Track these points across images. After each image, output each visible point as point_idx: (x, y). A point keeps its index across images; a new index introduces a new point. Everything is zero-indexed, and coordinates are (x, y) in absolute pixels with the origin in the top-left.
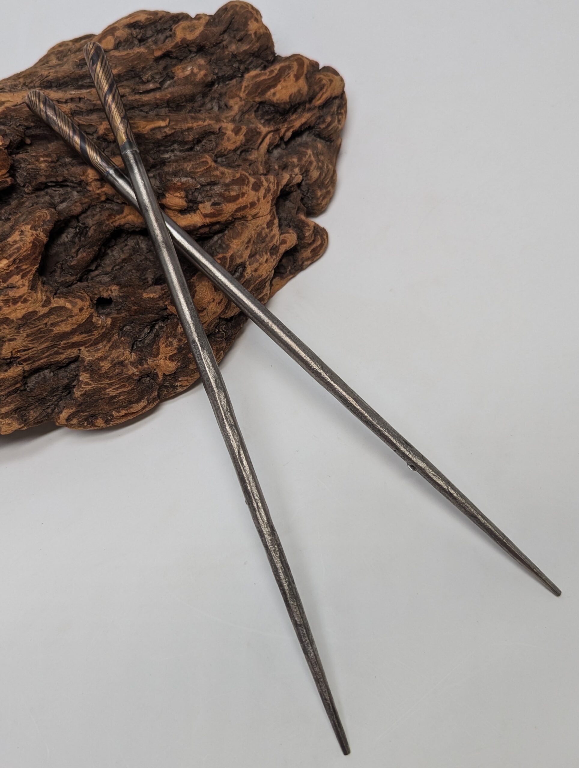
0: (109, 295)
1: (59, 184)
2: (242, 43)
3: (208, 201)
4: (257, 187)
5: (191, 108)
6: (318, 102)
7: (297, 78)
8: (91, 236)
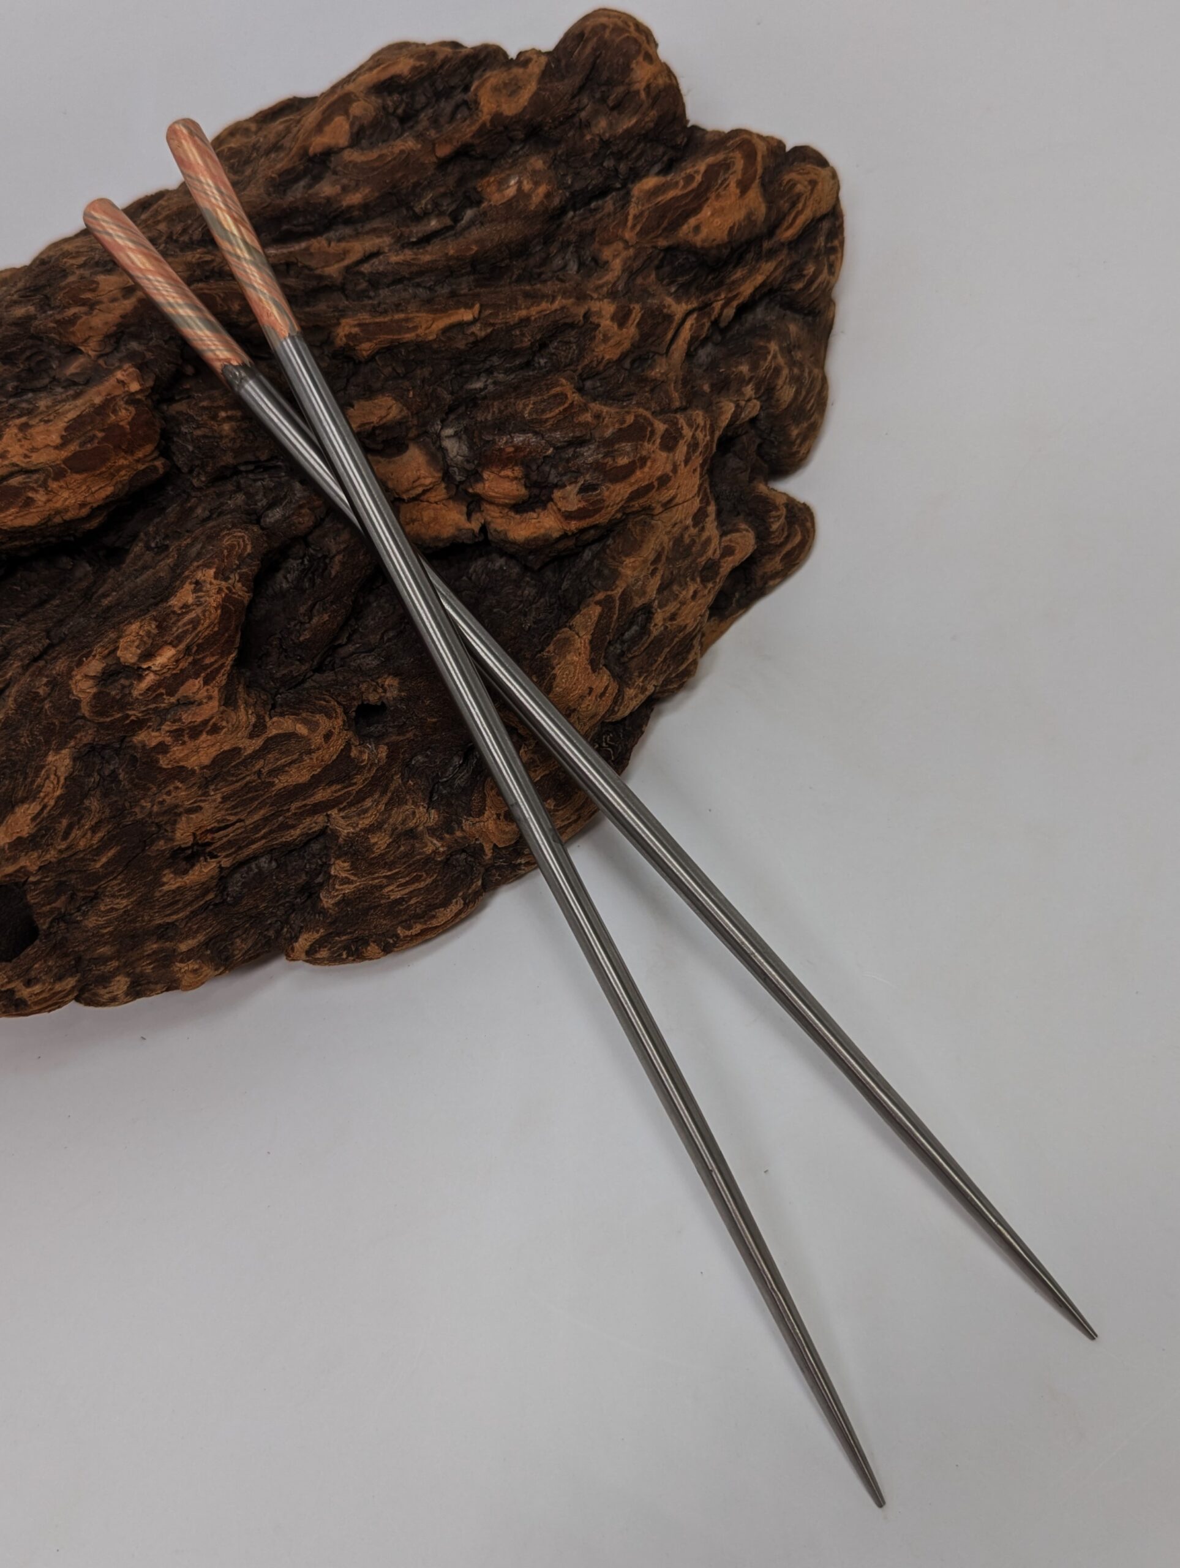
0: (381, 698)
1: (260, 467)
2: (620, 114)
3: (571, 484)
4: (670, 442)
5: (521, 271)
6: (788, 234)
7: (744, 187)
8: (336, 576)
